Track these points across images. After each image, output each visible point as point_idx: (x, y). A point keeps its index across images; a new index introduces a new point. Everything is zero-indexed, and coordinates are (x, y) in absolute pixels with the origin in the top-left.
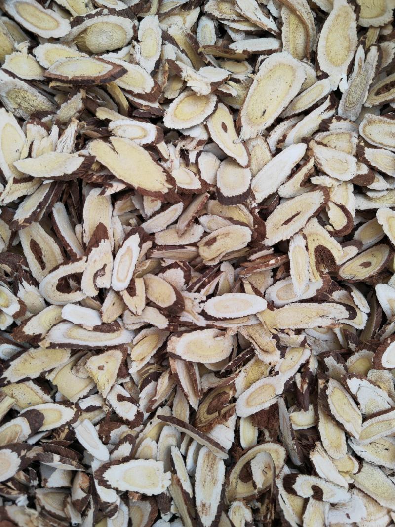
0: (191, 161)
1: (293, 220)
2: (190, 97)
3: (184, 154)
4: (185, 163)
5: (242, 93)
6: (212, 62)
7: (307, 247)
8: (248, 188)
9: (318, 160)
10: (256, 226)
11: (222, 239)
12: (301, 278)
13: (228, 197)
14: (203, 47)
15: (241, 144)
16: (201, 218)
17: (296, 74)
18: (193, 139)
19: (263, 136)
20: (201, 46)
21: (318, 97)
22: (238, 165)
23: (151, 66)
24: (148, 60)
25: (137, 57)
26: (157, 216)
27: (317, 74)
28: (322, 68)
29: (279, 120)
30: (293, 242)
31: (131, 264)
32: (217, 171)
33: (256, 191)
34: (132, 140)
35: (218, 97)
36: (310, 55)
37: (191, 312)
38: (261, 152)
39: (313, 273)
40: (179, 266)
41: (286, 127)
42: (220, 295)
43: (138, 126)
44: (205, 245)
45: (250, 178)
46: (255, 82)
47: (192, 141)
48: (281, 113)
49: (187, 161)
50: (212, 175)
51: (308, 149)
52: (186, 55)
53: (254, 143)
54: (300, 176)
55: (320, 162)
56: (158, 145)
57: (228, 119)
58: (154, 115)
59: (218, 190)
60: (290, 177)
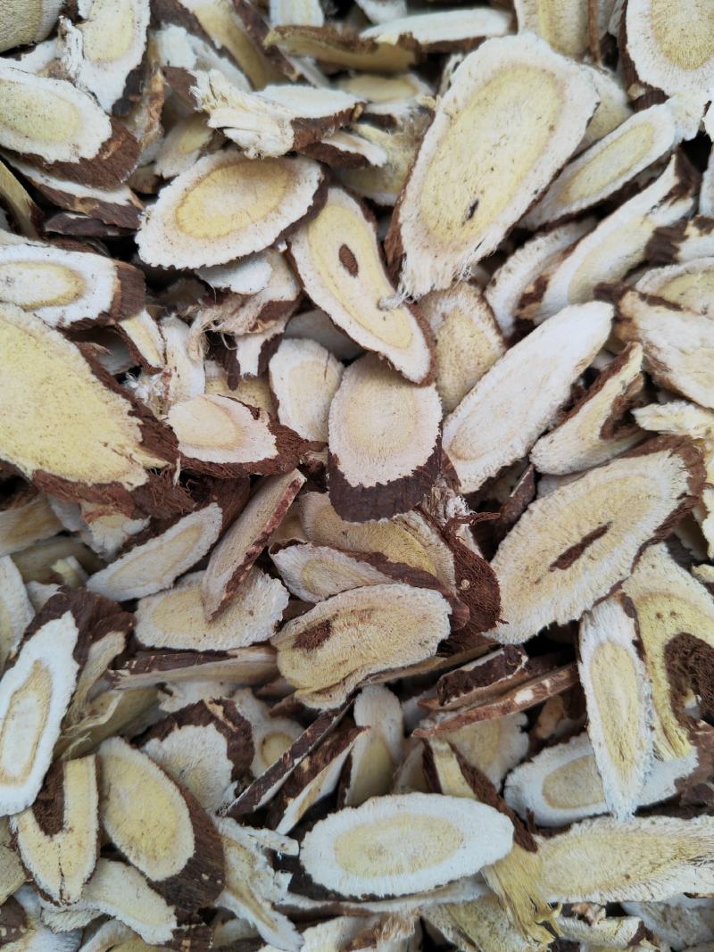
0: (243, 370)
1: (588, 550)
2: (231, 169)
3: (219, 348)
4: (224, 375)
5: (401, 157)
6: (308, 75)
7: (639, 645)
8: (432, 452)
9: (654, 352)
10: (466, 583)
11: (352, 629)
12: (628, 755)
13: (363, 491)
14: (278, 29)
15: (405, 309)
16: (281, 553)
17: (567, 92)
18: (245, 300)
19: (472, 281)
20: (272, 26)
21: (638, 162)
22: (398, 377)
23: (112, 87)
24: (105, 70)
25: (72, 62)
26: (138, 551)
27: (629, 96)
28: (643, 77)
29: (519, 236)
30: (590, 628)
31: (45, 719)
32: (332, 396)
33: (459, 458)
34: (26, 309)
35: (325, 168)
36: (603, 48)
37: (247, 896)
38: (468, 333)
39: (665, 732)
40: (212, 718)
41: (541, 255)
42: (356, 805)
43: (54, 264)
44: (294, 647)
45: (438, 416)
46: (440, 118)
47: (242, 305)
48: (528, 211)
49: (231, 371)
50: (313, 410)
51: (618, 320)
52: (233, 60)
53: (446, 305)
54: (600, 406)
55: (661, 357)
56: (125, 325)
57: (363, 237)
58: (113, 226)
59: (333, 460)
60: (569, 409)
